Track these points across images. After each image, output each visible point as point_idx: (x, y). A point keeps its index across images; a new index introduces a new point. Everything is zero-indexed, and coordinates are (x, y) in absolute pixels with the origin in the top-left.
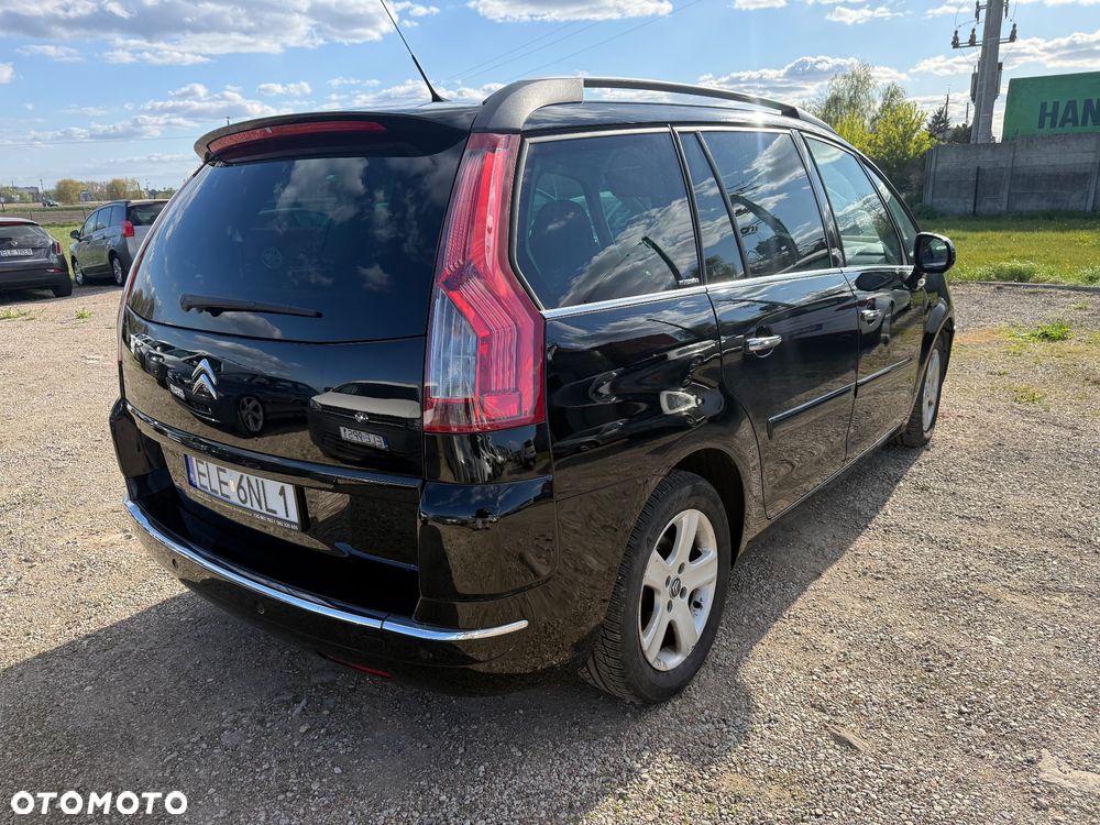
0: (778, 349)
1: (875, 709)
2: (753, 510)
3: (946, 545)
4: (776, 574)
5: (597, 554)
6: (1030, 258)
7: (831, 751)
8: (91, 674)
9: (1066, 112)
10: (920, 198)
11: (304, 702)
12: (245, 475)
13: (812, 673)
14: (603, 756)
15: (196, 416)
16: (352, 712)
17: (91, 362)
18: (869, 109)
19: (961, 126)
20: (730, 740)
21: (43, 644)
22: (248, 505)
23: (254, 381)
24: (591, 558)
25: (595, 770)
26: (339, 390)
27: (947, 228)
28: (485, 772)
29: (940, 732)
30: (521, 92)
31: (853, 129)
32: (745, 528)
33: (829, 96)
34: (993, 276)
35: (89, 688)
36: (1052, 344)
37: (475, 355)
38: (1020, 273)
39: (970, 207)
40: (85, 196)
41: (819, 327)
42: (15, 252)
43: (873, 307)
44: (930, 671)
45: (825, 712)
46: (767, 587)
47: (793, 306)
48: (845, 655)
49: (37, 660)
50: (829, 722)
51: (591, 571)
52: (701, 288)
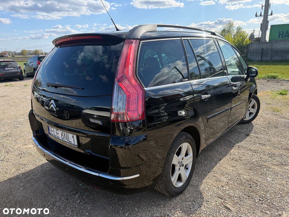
0: (210, 98)
1: (236, 199)
2: (203, 141)
3: (255, 152)
4: (209, 159)
5: (159, 153)
6: (276, 72)
7: (224, 211)
8: (22, 184)
9: (286, 34)
10: (247, 56)
11: (79, 194)
12: (63, 132)
13: (218, 188)
14: (160, 211)
15: (52, 115)
16: (92, 197)
17: (27, 98)
18: (233, 33)
19: (257, 37)
20: (196, 207)
21: (10, 176)
22: (64, 140)
23: (67, 106)
24: (158, 155)
25: (158, 215)
26: (90, 109)
27: (254, 64)
28: (128, 215)
29: (254, 206)
30: (139, 28)
31: (229, 38)
32: (200, 146)
33: (223, 29)
34: (267, 77)
35: (21, 188)
36: (283, 96)
37: (126, 100)
38: (274, 77)
39: (260, 59)
40: (28, 54)
41: (221, 91)
42: (9, 69)
43: (235, 87)
44: (251, 188)
45: (222, 199)
46: (206, 163)
47: (214, 86)
48: (228, 183)
49: (8, 180)
50: (223, 202)
51: (158, 158)
52: (189, 82)
